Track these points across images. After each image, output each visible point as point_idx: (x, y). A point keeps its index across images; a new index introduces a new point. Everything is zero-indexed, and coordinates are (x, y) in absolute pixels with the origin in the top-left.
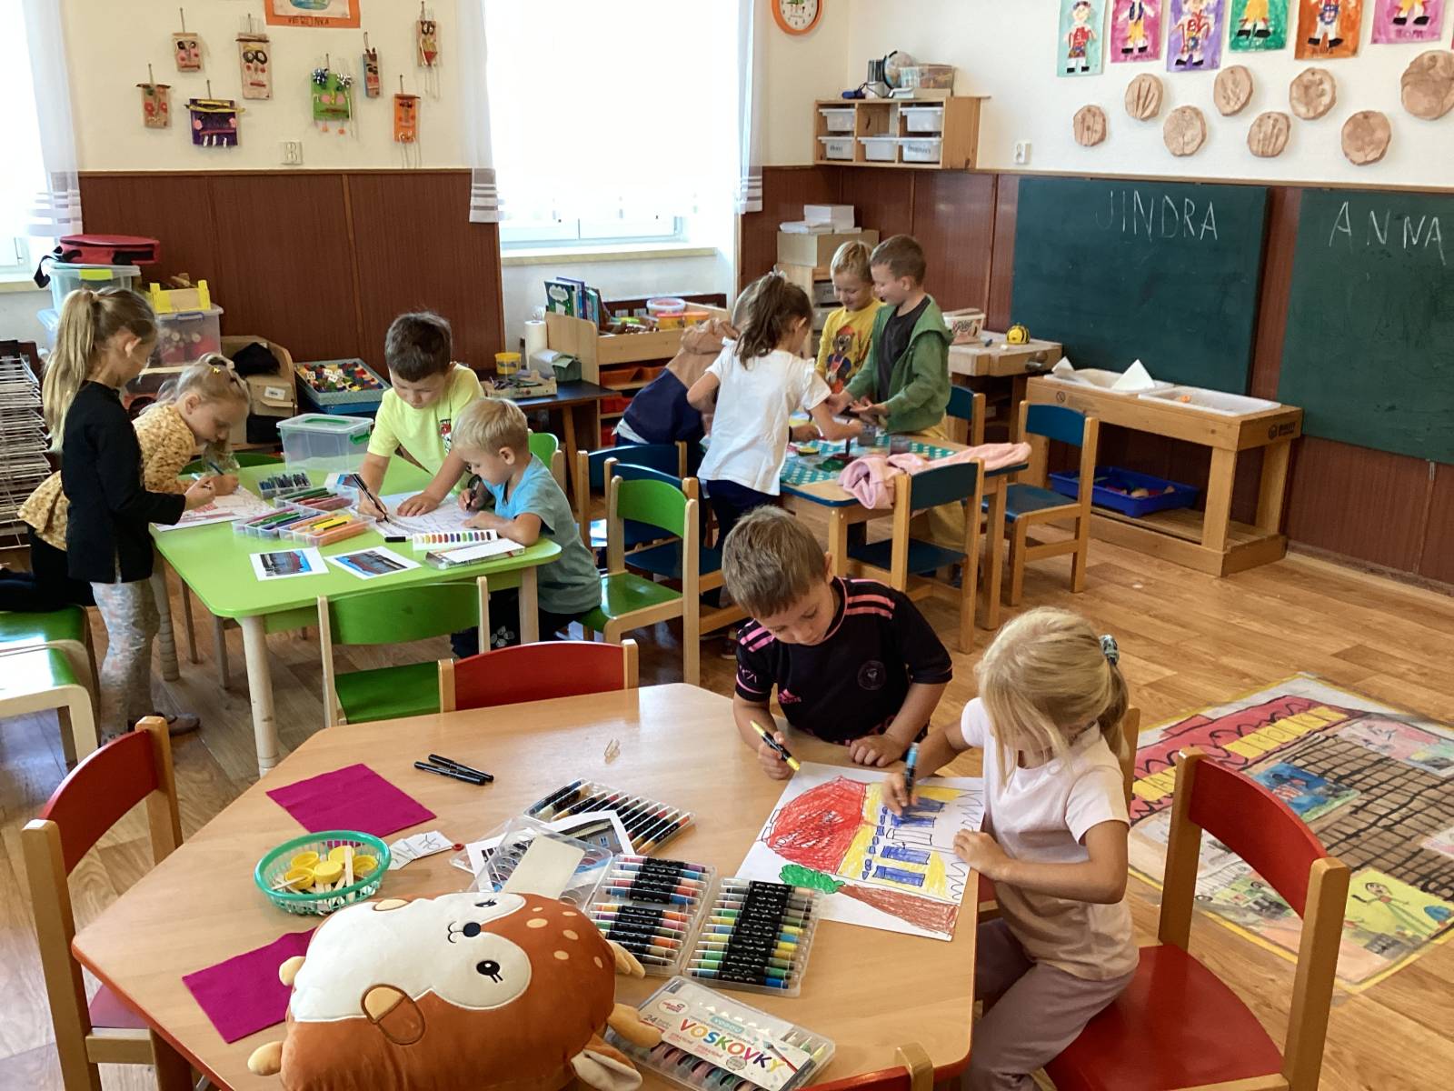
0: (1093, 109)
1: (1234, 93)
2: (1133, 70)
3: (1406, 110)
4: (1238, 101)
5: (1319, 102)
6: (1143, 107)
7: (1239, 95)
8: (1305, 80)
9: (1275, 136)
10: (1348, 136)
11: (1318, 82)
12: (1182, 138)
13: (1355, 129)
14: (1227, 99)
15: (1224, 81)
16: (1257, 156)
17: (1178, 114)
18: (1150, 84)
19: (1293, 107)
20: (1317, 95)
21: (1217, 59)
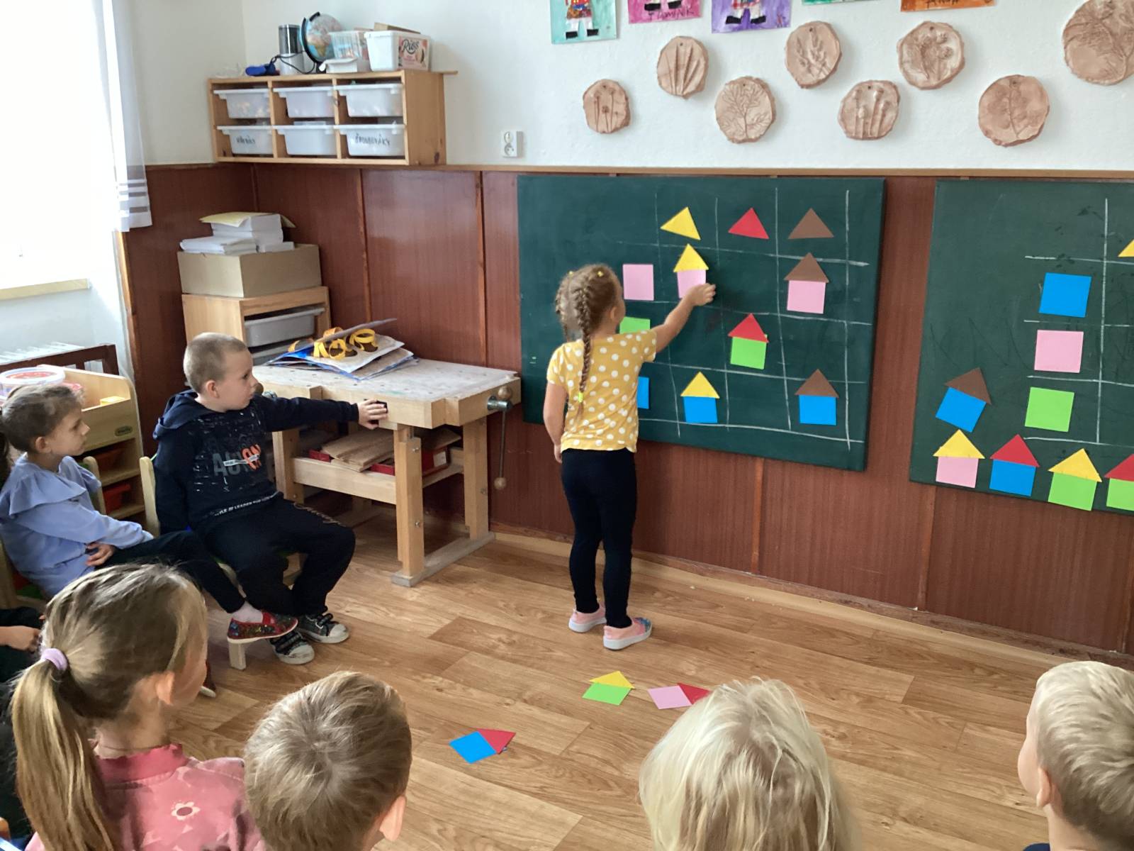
0: (611, 85)
1: (817, 58)
2: (664, 32)
3: (1073, 72)
4: (824, 68)
5: (942, 66)
6: (685, 79)
7: (823, 60)
8: (920, 36)
9: (880, 112)
10: (989, 109)
11: (939, 39)
12: (743, 119)
13: (1000, 99)
14: (807, 66)
15: (802, 42)
16: (856, 138)
17: (735, 87)
18: (692, 50)
19: (906, 74)
20: (939, 57)
21: (786, 14)
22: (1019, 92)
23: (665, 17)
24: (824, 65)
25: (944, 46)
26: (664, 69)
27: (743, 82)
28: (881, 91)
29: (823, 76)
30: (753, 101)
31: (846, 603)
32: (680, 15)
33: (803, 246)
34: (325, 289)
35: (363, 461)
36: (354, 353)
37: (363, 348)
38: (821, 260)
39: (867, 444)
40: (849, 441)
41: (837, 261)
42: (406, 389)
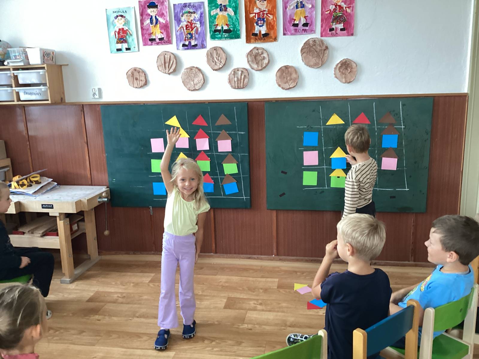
0: (138, 69)
1: (218, 60)
3: (305, 64)
4: (221, 63)
5: (262, 62)
6: (168, 68)
7: (220, 60)
8: (254, 52)
9: (243, 79)
10: (279, 77)
11: (260, 53)
12: (192, 82)
13: (282, 74)
14: (215, 63)
15: (212, 54)
16: (235, 88)
17: (188, 70)
18: (170, 56)
19: (250, 65)
20: (261, 59)
21: (205, 44)
22: (288, 71)
23: (158, 44)
24: (221, 62)
25: (262, 56)
26: (159, 63)
27: (191, 68)
28: (242, 72)
29: (221, 66)
30: (196, 75)
31: (249, 258)
32: (164, 43)
33: (220, 128)
34: (9, 159)
35: (41, 232)
36: (31, 186)
37: (34, 183)
38: (228, 132)
39: (251, 198)
40: (244, 198)
41: (234, 132)
42: (60, 198)
